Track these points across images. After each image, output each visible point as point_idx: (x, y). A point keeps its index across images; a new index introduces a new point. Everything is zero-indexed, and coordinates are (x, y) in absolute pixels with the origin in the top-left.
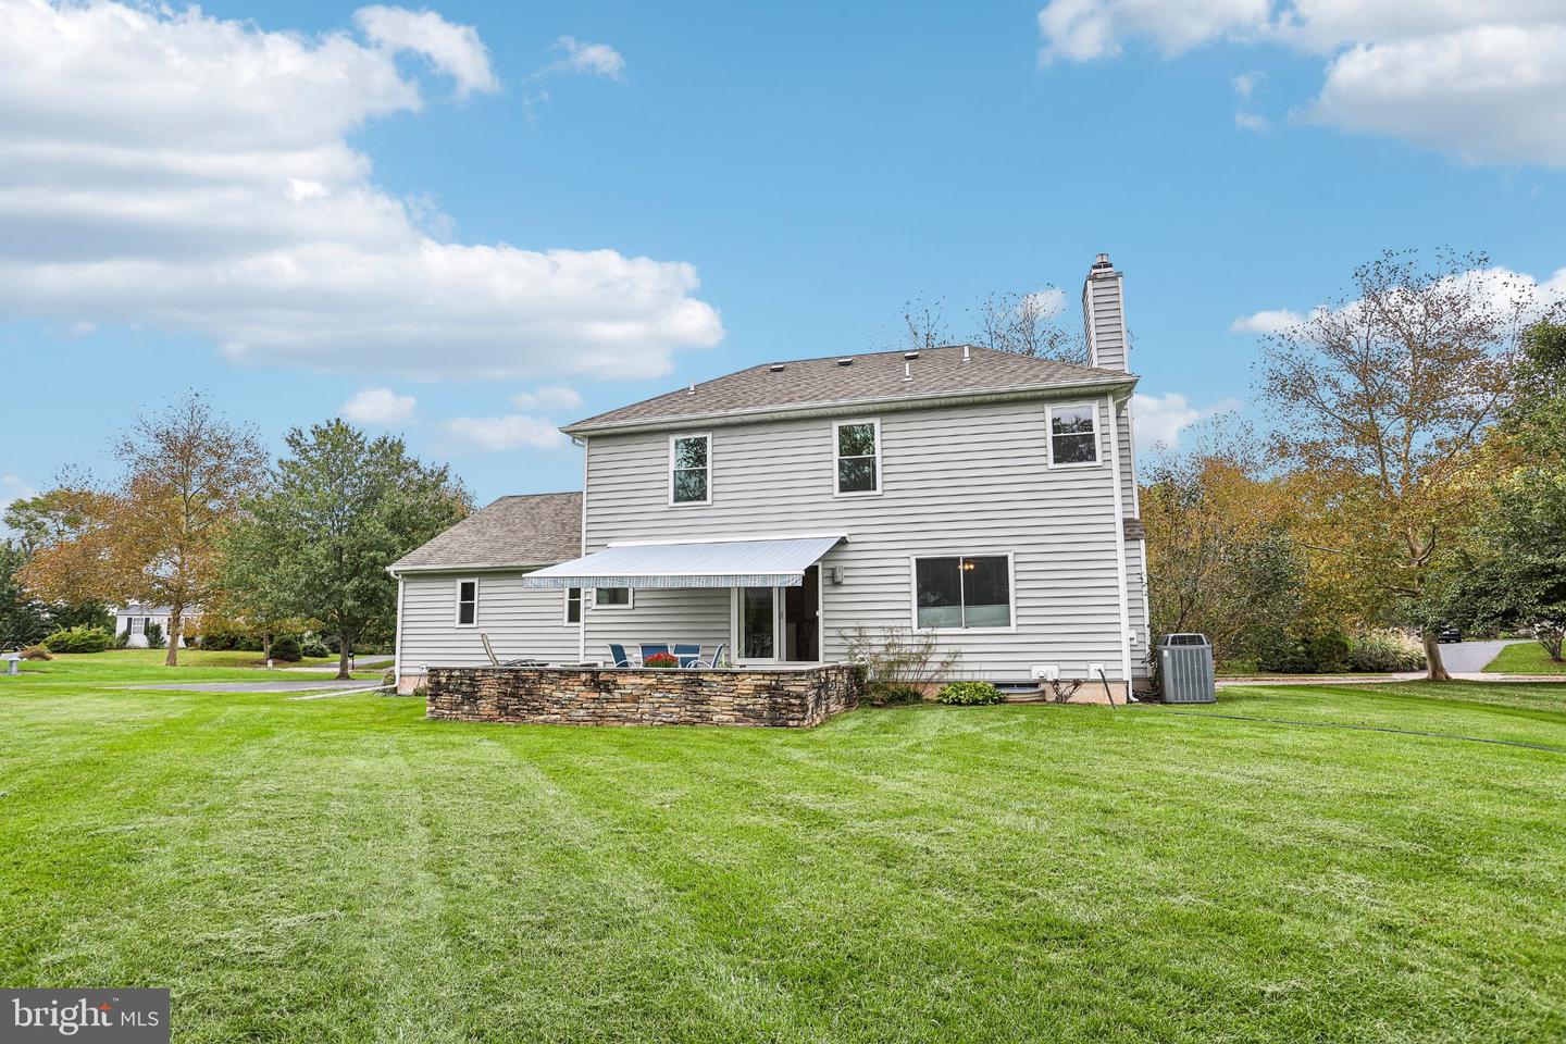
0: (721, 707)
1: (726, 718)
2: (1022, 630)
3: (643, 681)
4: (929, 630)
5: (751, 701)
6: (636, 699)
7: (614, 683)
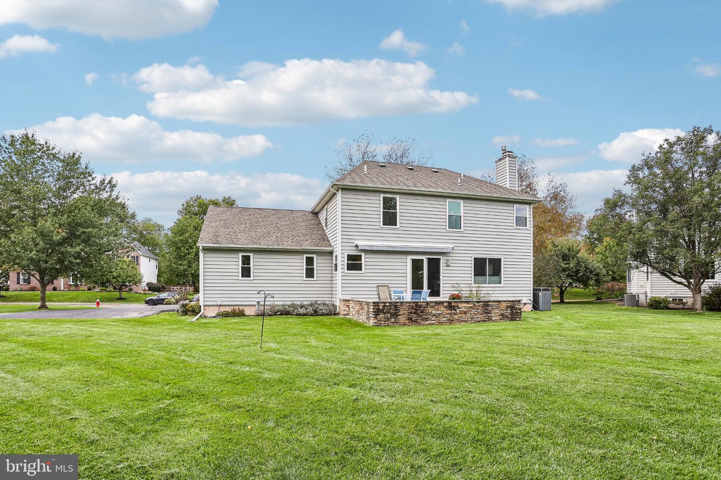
0: (495, 314)
1: (497, 318)
2: (505, 285)
3: (469, 305)
4: (477, 285)
5: (505, 312)
6: (465, 313)
7: (457, 306)
